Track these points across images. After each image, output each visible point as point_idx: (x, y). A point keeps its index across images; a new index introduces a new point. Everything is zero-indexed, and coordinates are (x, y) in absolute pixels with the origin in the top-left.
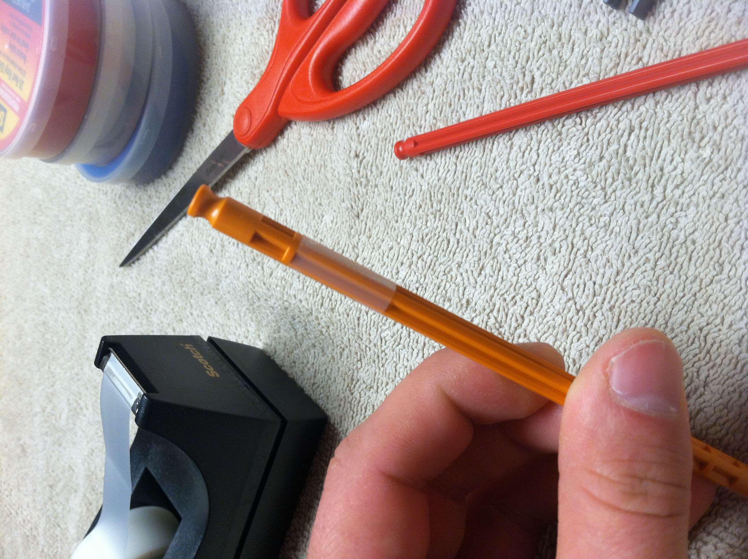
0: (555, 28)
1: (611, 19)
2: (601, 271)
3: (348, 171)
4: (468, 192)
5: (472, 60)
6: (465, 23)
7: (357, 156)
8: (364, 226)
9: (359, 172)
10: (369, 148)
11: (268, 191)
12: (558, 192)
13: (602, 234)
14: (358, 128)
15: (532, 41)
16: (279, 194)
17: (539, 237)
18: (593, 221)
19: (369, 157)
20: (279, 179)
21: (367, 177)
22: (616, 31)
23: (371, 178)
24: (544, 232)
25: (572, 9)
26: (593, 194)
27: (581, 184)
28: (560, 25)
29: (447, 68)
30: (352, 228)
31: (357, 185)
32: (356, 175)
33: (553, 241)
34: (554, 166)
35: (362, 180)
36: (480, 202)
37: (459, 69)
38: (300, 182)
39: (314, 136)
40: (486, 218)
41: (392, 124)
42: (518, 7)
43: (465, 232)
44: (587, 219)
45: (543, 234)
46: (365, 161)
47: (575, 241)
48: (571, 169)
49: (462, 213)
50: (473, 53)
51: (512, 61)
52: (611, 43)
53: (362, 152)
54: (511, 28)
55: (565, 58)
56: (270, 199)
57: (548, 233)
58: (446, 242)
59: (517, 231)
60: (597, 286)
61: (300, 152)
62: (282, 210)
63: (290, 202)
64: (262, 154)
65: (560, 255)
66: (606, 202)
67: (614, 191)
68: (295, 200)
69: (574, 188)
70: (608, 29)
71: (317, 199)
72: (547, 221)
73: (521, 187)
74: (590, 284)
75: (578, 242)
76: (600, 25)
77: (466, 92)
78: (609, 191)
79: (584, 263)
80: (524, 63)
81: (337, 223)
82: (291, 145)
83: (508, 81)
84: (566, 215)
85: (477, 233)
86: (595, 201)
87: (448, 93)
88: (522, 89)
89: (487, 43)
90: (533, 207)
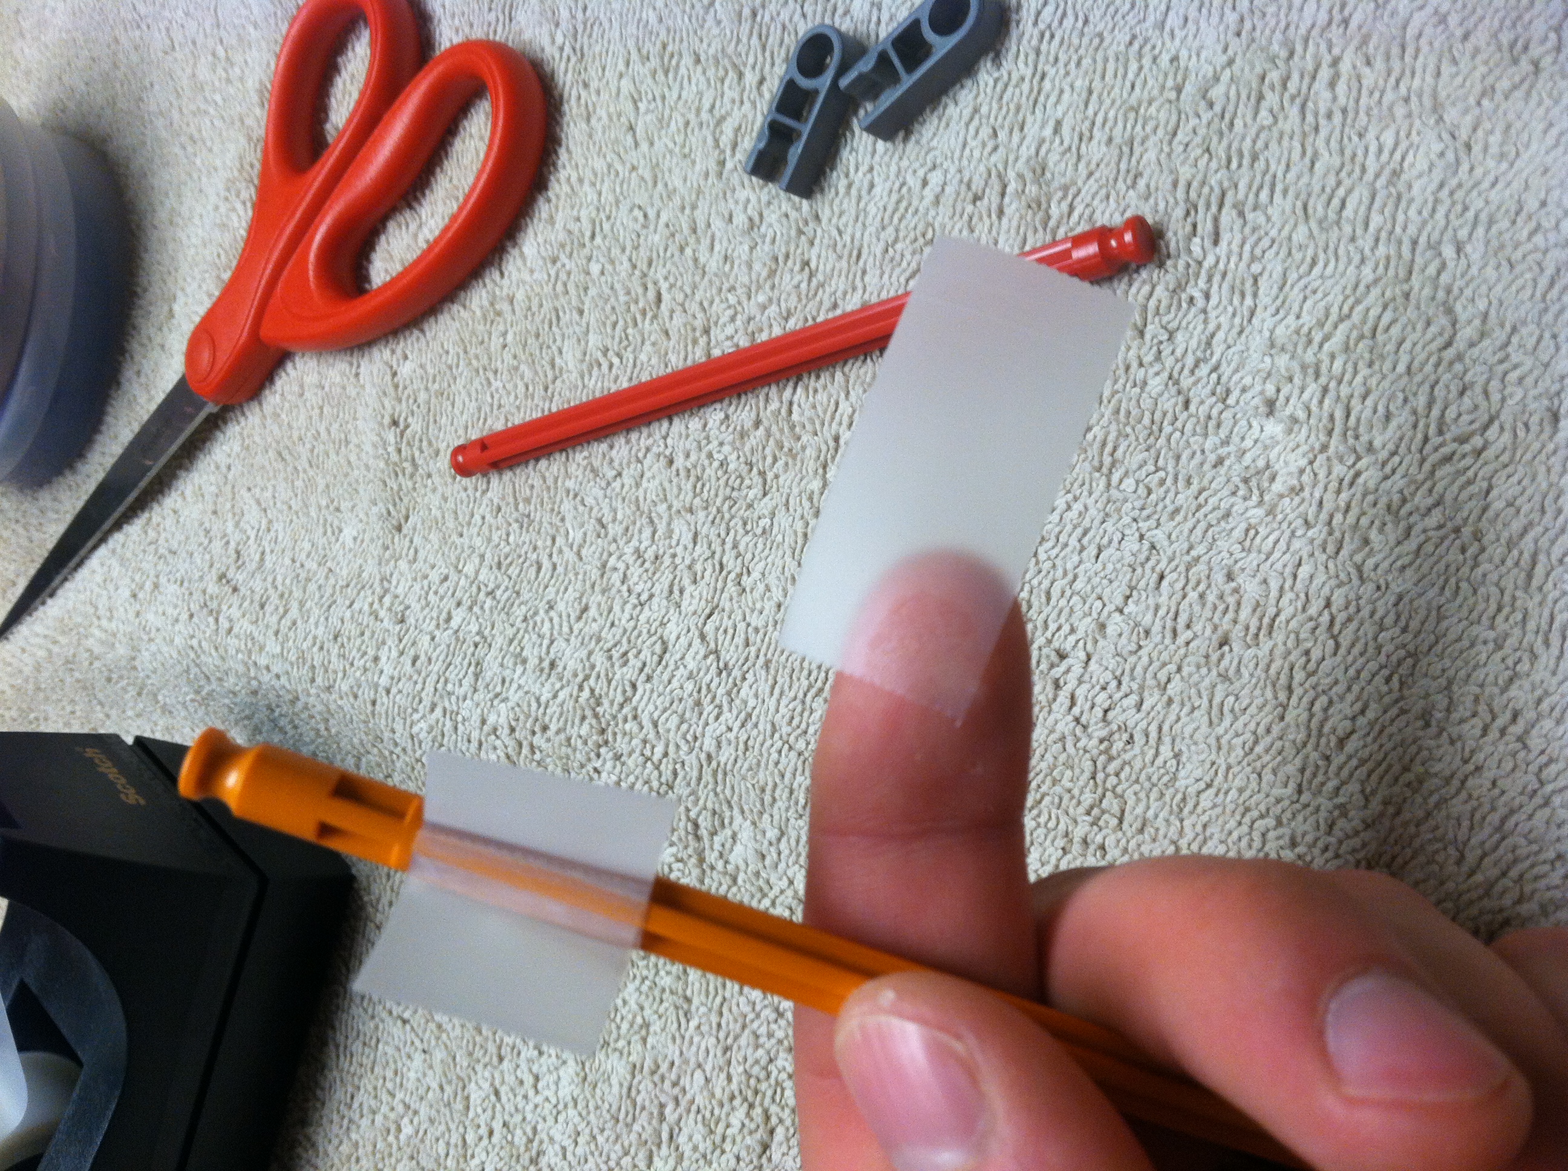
0: (687, 211)
1: (764, 198)
2: (758, 606)
3: (381, 451)
4: (570, 484)
5: (566, 261)
6: (558, 197)
7: (395, 423)
8: (407, 544)
9: (399, 451)
10: (415, 408)
11: (249, 489)
12: (698, 479)
13: (760, 546)
14: (395, 374)
15: (655, 231)
16: (268, 494)
17: (674, 556)
18: (749, 527)
19: (416, 425)
20: (268, 467)
21: (413, 459)
22: (772, 217)
23: (420, 462)
24: (681, 547)
25: (710, 181)
26: (747, 482)
27: (732, 467)
28: (694, 207)
29: (532, 271)
30: (387, 548)
31: (397, 475)
32: (394, 457)
33: (694, 562)
34: (691, 438)
35: (405, 465)
36: (589, 501)
37: (549, 275)
38: (305, 471)
39: (327, 389)
40: (598, 527)
41: (450, 368)
42: (634, 174)
43: (566, 549)
44: (740, 523)
45: (679, 550)
46: (408, 431)
47: (725, 561)
48: (715, 443)
49: (563, 520)
50: (568, 249)
51: (626, 264)
52: (765, 236)
53: (404, 415)
54: (624, 208)
55: (702, 260)
56: (252, 502)
57: (686, 548)
58: (534, 569)
59: (642, 548)
60: (750, 630)
61: (302, 417)
62: (270, 522)
63: (285, 507)
64: (239, 423)
65: (703, 583)
66: (765, 495)
67: (777, 477)
68: (296, 504)
69: (720, 473)
70: (761, 215)
71: (332, 501)
72: (685, 528)
73: (648, 474)
74: (741, 626)
75: (729, 559)
76: (750, 207)
77: (561, 314)
78: (770, 476)
79: (735, 595)
80: (645, 268)
81: (362, 541)
82: (287, 405)
83: (623, 298)
84: (711, 518)
85: (584, 552)
86: (751, 494)
87: (533, 315)
88: (644, 313)
89: (588, 234)
90: (665, 506)
